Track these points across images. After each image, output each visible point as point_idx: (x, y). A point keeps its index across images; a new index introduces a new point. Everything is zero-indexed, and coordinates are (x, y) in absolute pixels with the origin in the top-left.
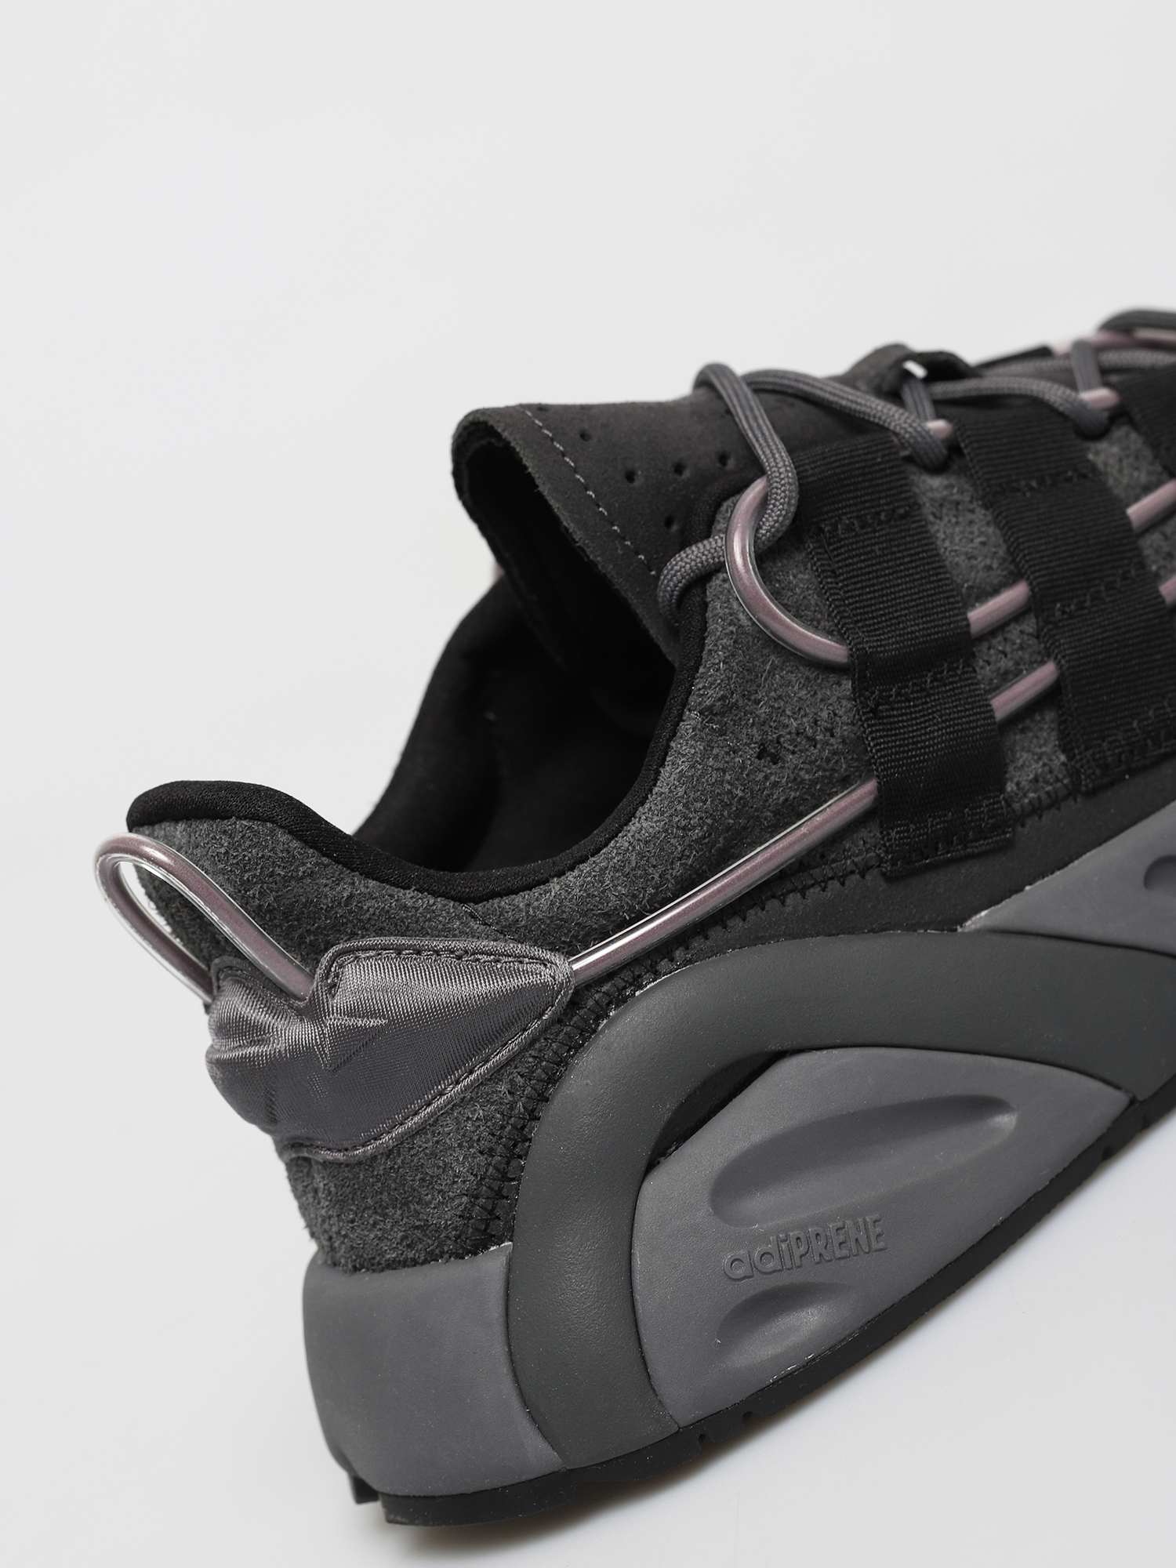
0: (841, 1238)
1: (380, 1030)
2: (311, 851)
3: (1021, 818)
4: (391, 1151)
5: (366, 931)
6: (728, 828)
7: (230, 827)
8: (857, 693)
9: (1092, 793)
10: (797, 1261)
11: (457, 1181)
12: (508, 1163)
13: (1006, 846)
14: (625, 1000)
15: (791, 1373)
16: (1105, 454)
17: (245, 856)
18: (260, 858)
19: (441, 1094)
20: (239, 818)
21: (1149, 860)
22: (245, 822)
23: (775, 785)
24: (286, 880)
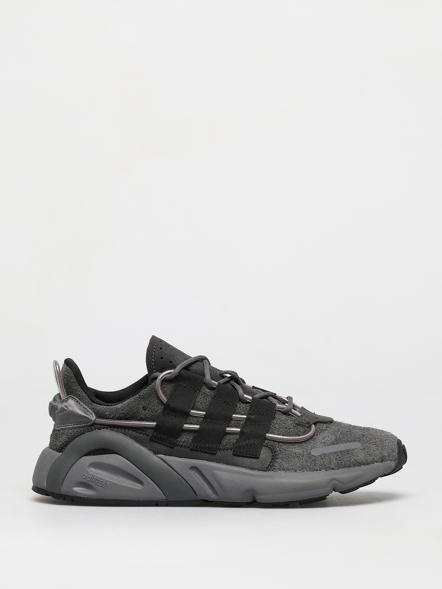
0: (101, 483)
3: (178, 446)
5: (76, 396)
6: (130, 415)
8: (164, 409)
9: (192, 450)
10: (92, 481)
12: (69, 442)
13: (172, 448)
14: (100, 429)
15: (81, 497)
16: (241, 406)
19: (69, 426)
21: (193, 465)
23: (142, 414)
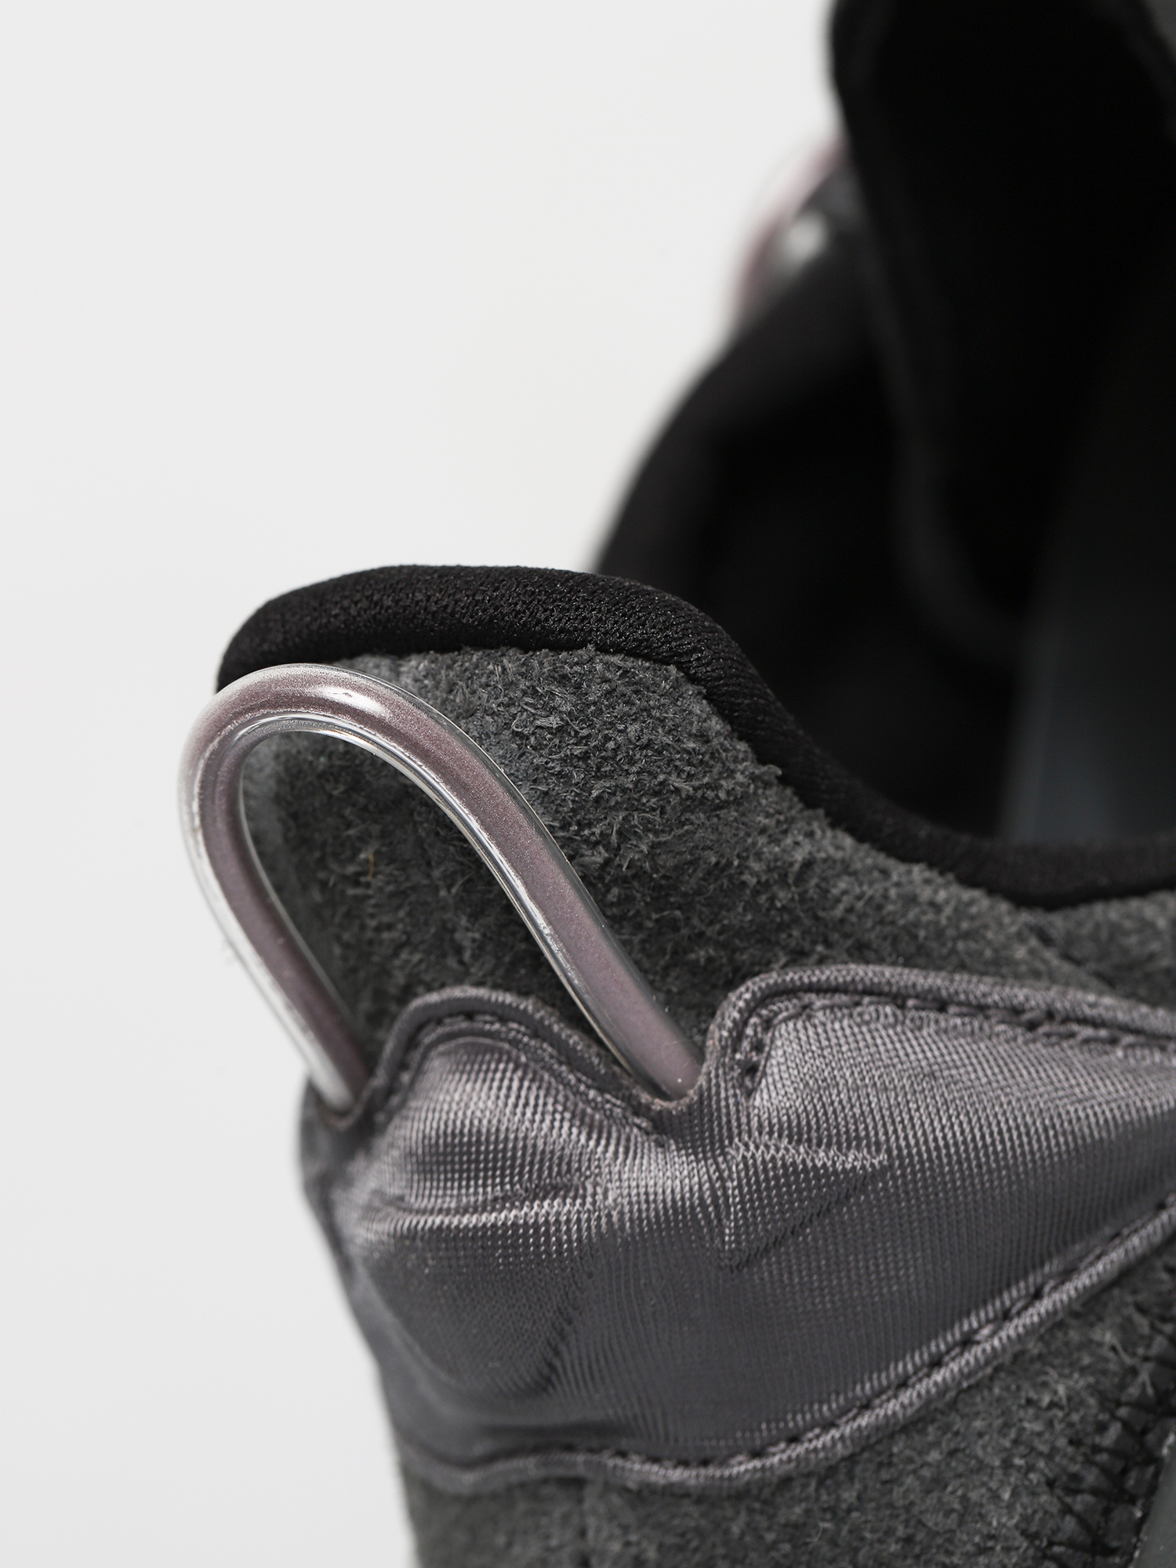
1: (859, 1182)
2: (742, 746)
4: (832, 1470)
5: (831, 949)
7: (577, 668)
11: (992, 1549)
12: (1107, 1512)
17: (607, 739)
18: (643, 748)
19: (967, 1342)
20: (602, 649)
22: (616, 659)
24: (692, 803)
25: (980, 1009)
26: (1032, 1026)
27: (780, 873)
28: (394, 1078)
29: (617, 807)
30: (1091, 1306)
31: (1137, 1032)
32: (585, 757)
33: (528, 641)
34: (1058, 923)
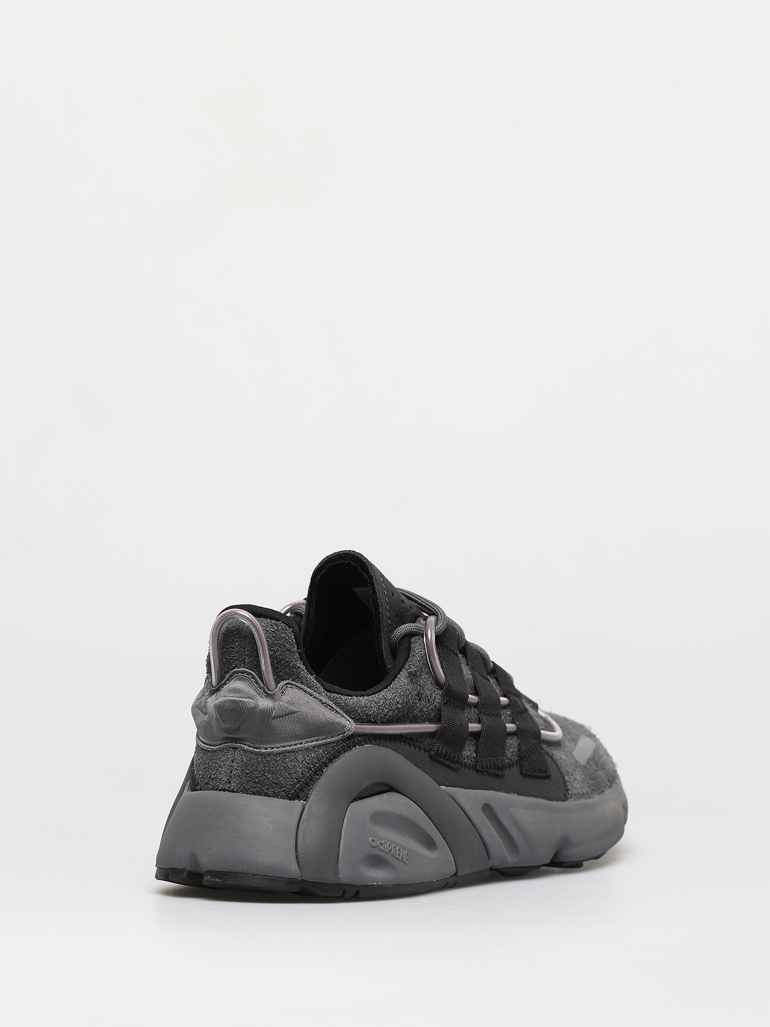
0: (399, 853)
2: (296, 645)
3: (462, 765)
4: (276, 754)
5: (298, 681)
8: (442, 696)
10: (388, 852)
12: (314, 775)
13: (456, 771)
14: (362, 745)
15: (374, 885)
19: (301, 744)
24: (287, 650)
25: (315, 698)
26: (323, 703)
27: (295, 666)
28: (226, 682)
29: (277, 646)
30: (319, 746)
31: (336, 711)
32: (276, 636)
33: (272, 619)
34: (329, 694)
